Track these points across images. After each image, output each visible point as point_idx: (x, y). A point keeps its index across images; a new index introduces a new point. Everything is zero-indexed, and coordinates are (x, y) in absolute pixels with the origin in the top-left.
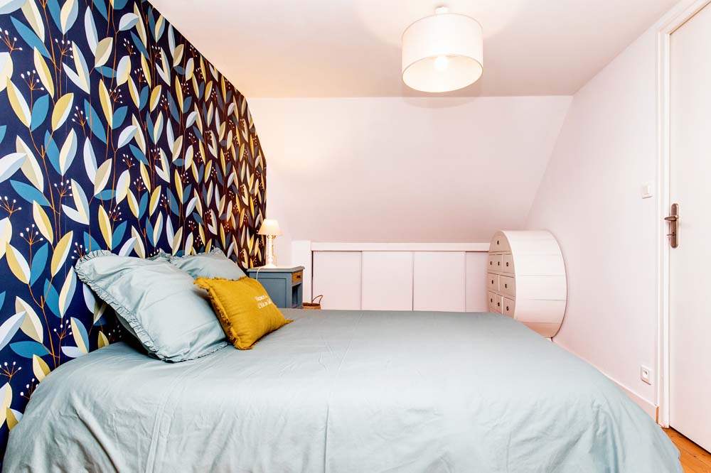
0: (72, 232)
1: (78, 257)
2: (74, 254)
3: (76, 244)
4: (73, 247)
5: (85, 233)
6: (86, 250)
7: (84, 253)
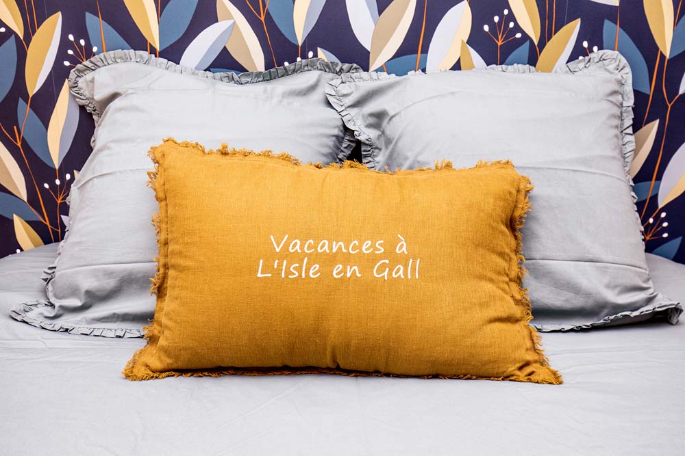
0: (59, 15)
1: (75, 61)
2: (69, 58)
3: (71, 37)
4: (64, 44)
5: (89, 16)
6: (95, 49)
7: (89, 54)
